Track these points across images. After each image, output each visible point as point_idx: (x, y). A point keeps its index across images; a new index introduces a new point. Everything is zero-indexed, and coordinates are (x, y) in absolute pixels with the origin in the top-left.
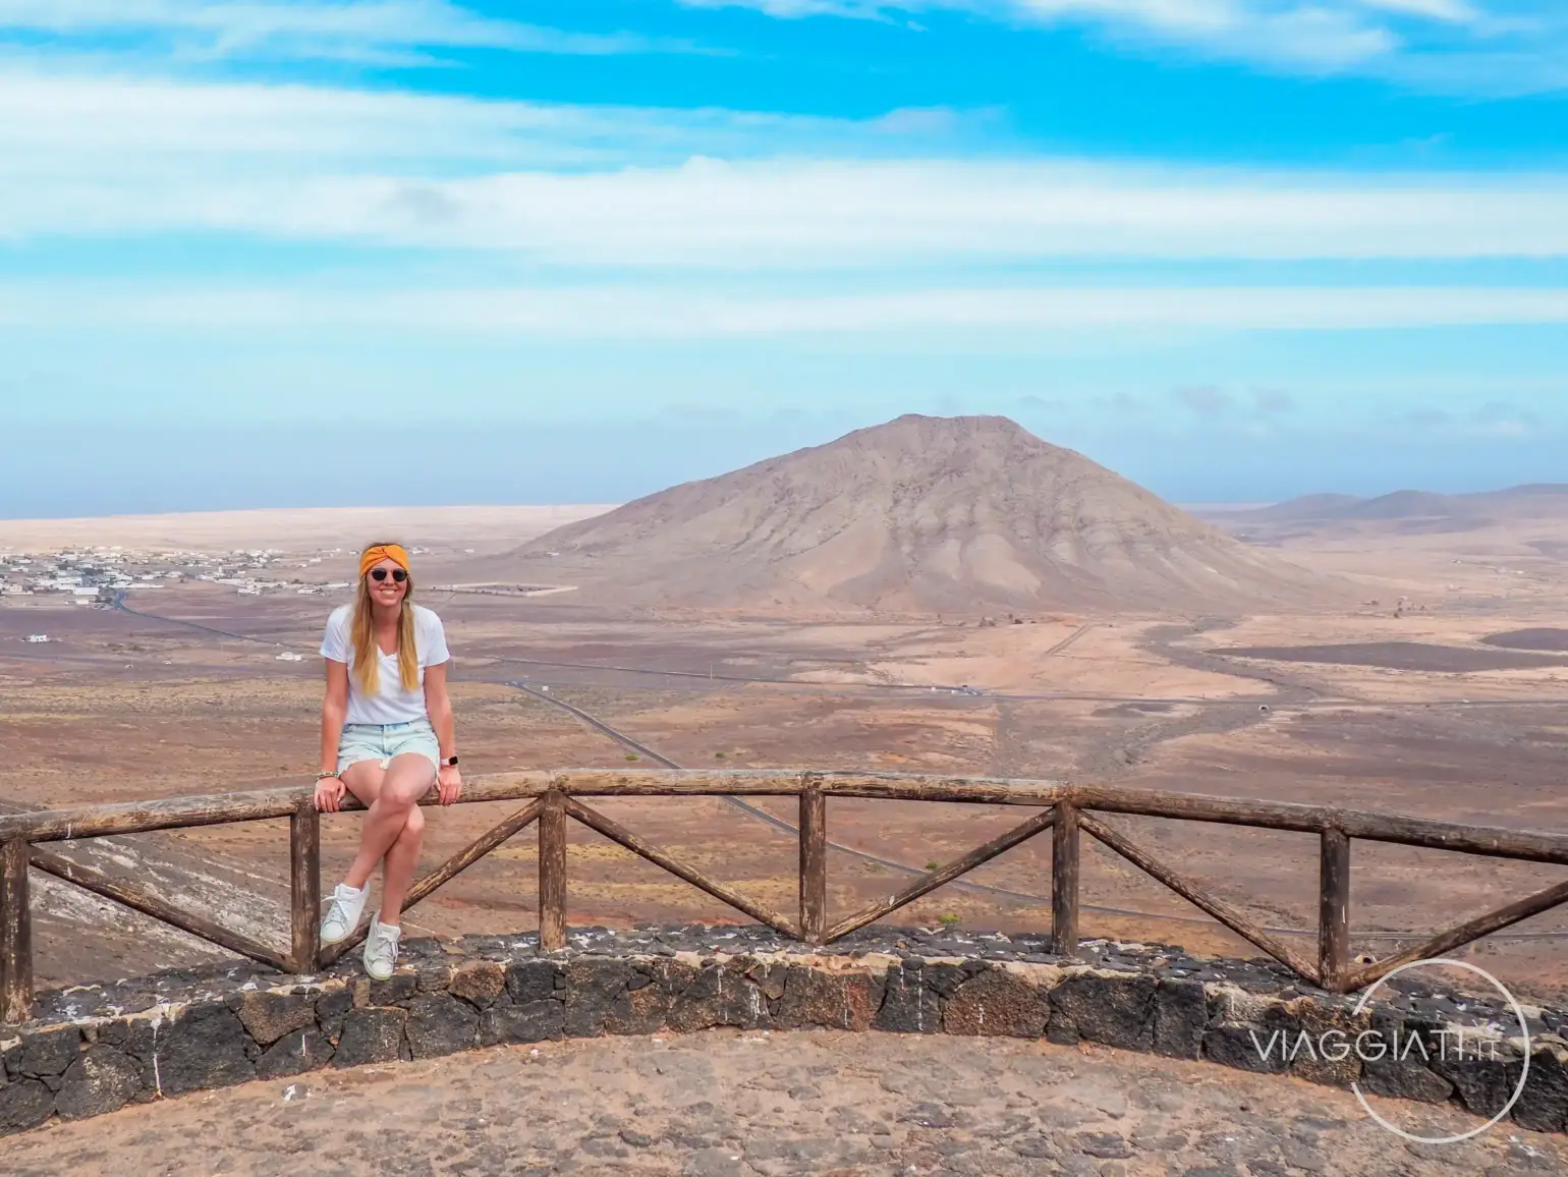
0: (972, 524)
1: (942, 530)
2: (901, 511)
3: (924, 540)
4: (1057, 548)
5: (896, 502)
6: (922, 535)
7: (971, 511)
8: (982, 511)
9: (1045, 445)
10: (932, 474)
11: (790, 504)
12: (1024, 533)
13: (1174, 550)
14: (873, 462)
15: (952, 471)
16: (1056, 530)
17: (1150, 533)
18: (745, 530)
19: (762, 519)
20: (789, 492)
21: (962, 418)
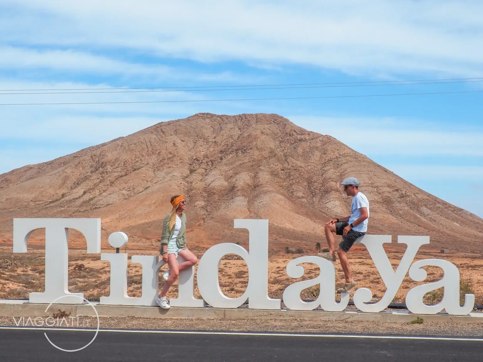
0: (256, 186)
1: (231, 191)
2: (195, 177)
3: (216, 197)
4: (330, 205)
5: (192, 171)
6: (214, 194)
7: (255, 177)
8: (264, 176)
9: (309, 133)
10: (221, 152)
11: (103, 173)
12: (300, 194)
13: (424, 209)
14: (174, 144)
15: (237, 150)
16: (327, 192)
17: (402, 196)
18: (61, 192)
19: (77, 184)
20: (103, 165)
21: (244, 115)
